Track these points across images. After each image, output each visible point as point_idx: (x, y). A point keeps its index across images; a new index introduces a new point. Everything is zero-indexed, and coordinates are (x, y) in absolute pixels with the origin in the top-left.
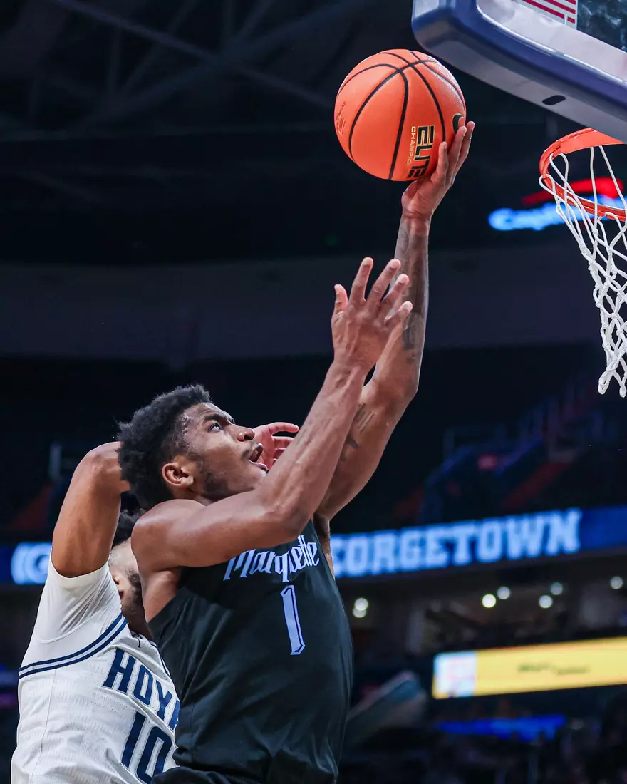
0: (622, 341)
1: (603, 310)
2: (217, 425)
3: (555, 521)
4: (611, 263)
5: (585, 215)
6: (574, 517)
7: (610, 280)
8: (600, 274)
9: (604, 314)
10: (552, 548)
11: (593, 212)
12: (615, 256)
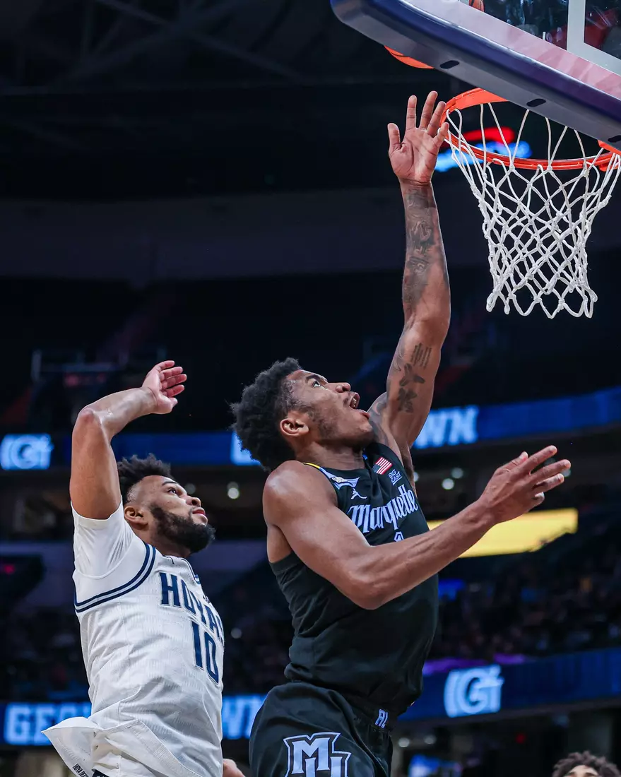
0: (506, 267)
1: (491, 241)
2: (316, 383)
3: (456, 416)
4: (497, 201)
5: (475, 161)
6: (471, 413)
7: (496, 215)
8: (488, 210)
9: (491, 245)
10: (454, 439)
11: (483, 159)
12: (500, 195)
